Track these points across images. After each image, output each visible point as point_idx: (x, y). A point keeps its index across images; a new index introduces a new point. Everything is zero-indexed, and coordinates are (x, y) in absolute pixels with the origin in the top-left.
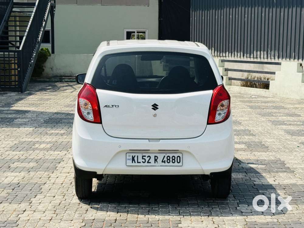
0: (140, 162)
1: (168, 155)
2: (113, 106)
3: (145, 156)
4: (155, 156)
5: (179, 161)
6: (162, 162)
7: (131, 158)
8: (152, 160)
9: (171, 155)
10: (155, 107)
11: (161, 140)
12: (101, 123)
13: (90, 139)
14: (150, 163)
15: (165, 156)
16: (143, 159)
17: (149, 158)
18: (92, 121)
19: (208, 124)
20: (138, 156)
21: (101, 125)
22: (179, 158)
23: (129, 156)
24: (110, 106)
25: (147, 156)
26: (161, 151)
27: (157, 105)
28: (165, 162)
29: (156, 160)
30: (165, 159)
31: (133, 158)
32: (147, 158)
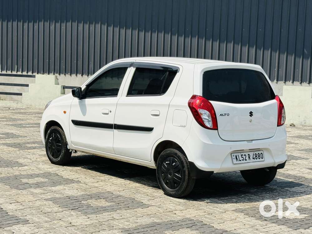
0: (241, 160)
1: (255, 152)
2: (225, 114)
3: (243, 155)
4: (249, 155)
5: (262, 157)
6: (253, 159)
7: (235, 157)
8: (247, 158)
9: (257, 153)
10: (251, 114)
12: (217, 129)
13: (211, 143)
14: (246, 160)
15: (253, 154)
16: (242, 157)
17: (245, 156)
18: (211, 127)
19: (278, 126)
20: (238, 156)
21: (217, 131)
22: (262, 154)
23: (234, 156)
24: (223, 115)
25: (244, 155)
26: (251, 150)
27: (252, 113)
28: (254, 159)
29: (249, 157)
30: (254, 156)
31: (236, 157)
32: (244, 157)
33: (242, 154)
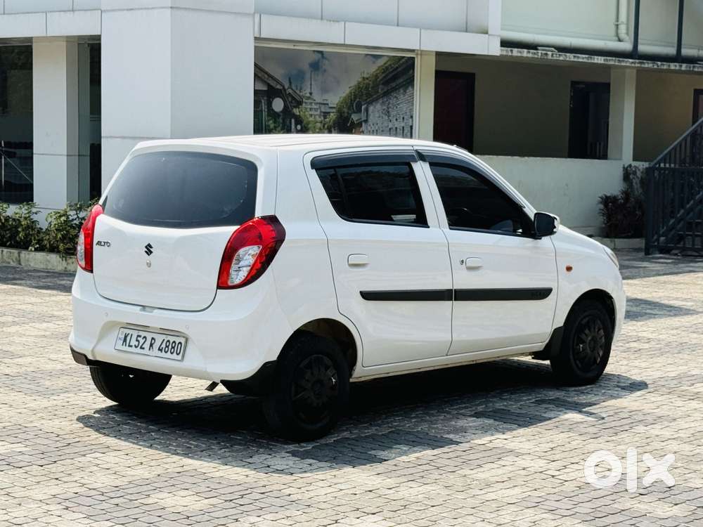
0: (131, 346)
1: (168, 338)
2: (105, 243)
3: (140, 336)
4: (153, 339)
5: (178, 352)
6: (159, 349)
7: (124, 336)
8: (147, 345)
9: (172, 339)
10: (149, 249)
11: (156, 311)
12: (92, 271)
14: (143, 348)
15: (163, 340)
16: (137, 340)
17: (144, 340)
19: (219, 287)
20: (132, 335)
21: (92, 274)
22: (180, 345)
23: (123, 333)
24: (102, 243)
25: (142, 337)
26: (164, 331)
27: (152, 247)
28: (161, 350)
29: (151, 345)
30: (164, 346)
31: (126, 337)
32: (142, 341)
33: (141, 333)
